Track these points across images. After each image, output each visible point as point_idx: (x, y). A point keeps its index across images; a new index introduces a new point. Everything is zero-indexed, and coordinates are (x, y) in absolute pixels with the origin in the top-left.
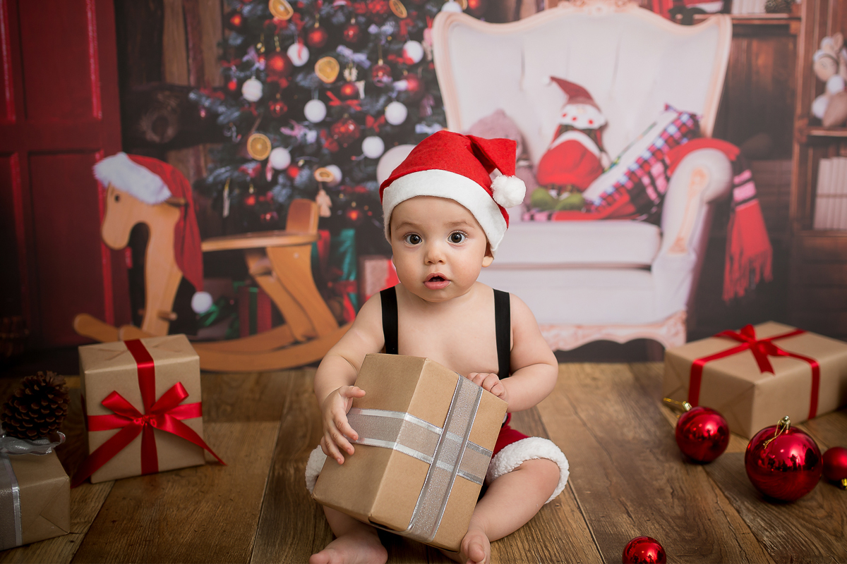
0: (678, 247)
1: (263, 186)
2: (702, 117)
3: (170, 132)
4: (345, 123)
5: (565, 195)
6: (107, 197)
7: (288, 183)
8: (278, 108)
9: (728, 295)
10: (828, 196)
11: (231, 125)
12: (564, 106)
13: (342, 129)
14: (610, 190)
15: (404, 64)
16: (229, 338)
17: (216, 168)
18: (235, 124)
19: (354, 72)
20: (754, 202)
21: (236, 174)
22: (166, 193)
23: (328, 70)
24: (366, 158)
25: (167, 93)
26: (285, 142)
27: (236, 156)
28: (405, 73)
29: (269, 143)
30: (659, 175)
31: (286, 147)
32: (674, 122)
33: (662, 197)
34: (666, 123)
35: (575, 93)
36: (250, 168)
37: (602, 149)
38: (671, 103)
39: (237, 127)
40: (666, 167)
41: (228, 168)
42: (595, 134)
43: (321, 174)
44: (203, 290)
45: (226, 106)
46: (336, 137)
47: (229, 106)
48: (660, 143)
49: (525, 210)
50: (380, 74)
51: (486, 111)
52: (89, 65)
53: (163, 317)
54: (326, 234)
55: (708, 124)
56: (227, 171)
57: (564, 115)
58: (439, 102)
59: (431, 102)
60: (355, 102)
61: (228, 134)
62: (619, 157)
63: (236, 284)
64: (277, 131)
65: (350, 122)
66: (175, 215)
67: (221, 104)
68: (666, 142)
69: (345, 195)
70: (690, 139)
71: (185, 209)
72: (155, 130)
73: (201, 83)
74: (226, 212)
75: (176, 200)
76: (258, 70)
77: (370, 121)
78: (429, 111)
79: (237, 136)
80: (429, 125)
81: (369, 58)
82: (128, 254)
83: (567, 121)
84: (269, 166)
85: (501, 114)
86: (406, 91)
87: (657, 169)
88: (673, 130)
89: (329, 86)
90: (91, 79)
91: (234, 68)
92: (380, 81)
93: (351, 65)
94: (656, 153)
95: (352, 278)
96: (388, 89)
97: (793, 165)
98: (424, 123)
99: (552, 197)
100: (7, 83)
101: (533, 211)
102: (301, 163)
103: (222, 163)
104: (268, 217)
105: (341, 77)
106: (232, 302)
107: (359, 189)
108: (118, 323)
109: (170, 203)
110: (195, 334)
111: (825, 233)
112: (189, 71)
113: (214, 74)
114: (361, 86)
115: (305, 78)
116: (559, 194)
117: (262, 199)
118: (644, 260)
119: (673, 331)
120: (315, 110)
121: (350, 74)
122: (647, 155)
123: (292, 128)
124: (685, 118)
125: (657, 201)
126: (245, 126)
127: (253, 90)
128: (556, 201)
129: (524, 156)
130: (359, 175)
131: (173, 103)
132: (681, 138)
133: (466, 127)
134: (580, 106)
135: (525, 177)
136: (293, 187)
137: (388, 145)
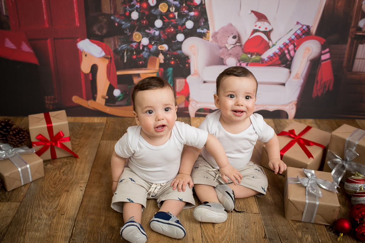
0: (297, 77)
1: (139, 52)
2: (312, 27)
3: (104, 31)
4: (170, 28)
5: (254, 57)
6: (82, 55)
7: (148, 51)
8: (144, 22)
9: (314, 95)
10: (360, 59)
11: (127, 29)
12: (256, 22)
13: (169, 30)
14: (272, 55)
15: (193, 5)
16: (127, 105)
17: (121, 45)
19: (174, 8)
20: (329, 61)
21: (129, 47)
22: (103, 54)
23: (164, 8)
24: (178, 41)
25: (103, 17)
26: (147, 35)
27: (129, 40)
28: (194, 9)
29: (141, 36)
30: (292, 50)
31: (147, 37)
32: (300, 29)
33: (292, 58)
34: (296, 29)
35: (261, 17)
36: (134, 45)
37: (270, 39)
38: (299, 22)
39: (129, 29)
40: (295, 46)
41: (126, 45)
42: (268, 33)
43: (161, 47)
44: (117, 88)
45: (125, 22)
46: (166, 33)
48: (293, 37)
49: (238, 62)
50: (184, 9)
51: (225, 24)
52: (74, 6)
54: (162, 69)
55: (314, 30)
56: (125, 46)
57: (256, 26)
58: (206, 20)
59: (203, 21)
60: (174, 20)
61: (126, 32)
62: (276, 43)
63: (129, 87)
64: (144, 31)
65: (172, 28)
66: (107, 62)
67: (123, 21)
68: (296, 37)
69: (169, 55)
70: (305, 36)
71: (110, 59)
72: (99, 31)
73: (115, 13)
74: (125, 61)
75: (107, 56)
76: (137, 7)
77: (179, 27)
78: (202, 23)
79: (129, 33)
80: (202, 29)
81: (179, 3)
82: (90, 75)
83: (257, 28)
84: (141, 44)
85: (231, 25)
86: (194, 16)
87: (291, 47)
88: (299, 32)
89: (164, 14)
90: (75, 11)
91: (128, 7)
92: (184, 12)
93: (173, 6)
94: (291, 41)
96: (187, 15)
97: (347, 46)
98: (200, 28)
99: (249, 57)
100: (45, 13)
101: (241, 62)
103: (124, 43)
104: (141, 63)
105: (168, 10)
106: (128, 93)
107: (175, 53)
108: (88, 99)
109: (105, 57)
110: (115, 104)
111: (357, 73)
112: (111, 8)
113: (120, 9)
114: (176, 14)
115: (155, 11)
116: (251, 56)
117: (138, 56)
118: (283, 82)
119: (291, 107)
120: (159, 23)
121: (172, 9)
122: (288, 42)
123: (150, 30)
124: (304, 27)
125: (290, 60)
126: (132, 29)
127: (135, 15)
128: (250, 59)
129: (239, 41)
130: (175, 48)
131: (105, 20)
132: (302, 35)
133: (217, 30)
134: (262, 22)
135: (238, 49)
136: (150, 52)
137: (186, 37)
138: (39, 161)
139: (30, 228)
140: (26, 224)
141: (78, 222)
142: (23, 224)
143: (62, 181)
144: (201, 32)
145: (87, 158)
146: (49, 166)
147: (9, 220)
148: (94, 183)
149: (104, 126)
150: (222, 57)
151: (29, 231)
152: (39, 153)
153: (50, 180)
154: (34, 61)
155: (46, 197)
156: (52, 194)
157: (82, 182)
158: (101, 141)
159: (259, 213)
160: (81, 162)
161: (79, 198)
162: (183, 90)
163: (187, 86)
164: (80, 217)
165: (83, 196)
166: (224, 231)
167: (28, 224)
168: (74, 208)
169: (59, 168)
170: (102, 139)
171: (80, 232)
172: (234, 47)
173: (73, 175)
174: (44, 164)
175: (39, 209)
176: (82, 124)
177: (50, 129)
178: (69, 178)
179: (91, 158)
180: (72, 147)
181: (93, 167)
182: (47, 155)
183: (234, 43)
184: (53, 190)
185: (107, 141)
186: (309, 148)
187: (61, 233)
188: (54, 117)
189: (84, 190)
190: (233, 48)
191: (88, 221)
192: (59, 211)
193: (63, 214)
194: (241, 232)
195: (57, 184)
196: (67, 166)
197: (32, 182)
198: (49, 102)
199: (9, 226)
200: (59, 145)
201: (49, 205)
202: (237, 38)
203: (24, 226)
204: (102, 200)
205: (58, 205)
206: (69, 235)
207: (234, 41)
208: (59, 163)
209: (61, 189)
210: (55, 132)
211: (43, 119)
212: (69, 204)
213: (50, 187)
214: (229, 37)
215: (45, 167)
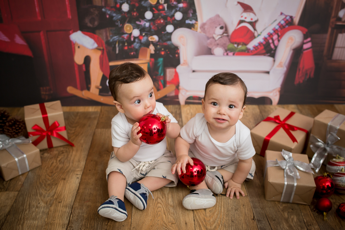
0: (280, 65)
1: (130, 43)
2: (295, 17)
3: (96, 23)
4: (160, 19)
5: (240, 46)
6: (75, 46)
7: (139, 42)
8: (135, 14)
9: (296, 82)
10: (339, 47)
12: (242, 13)
13: (159, 22)
14: (257, 44)
17: (113, 36)
18: (119, 20)
20: (310, 50)
21: (120, 38)
22: (96, 45)
24: (167, 33)
25: (94, 9)
26: (138, 27)
27: (120, 32)
28: (182, 0)
29: (132, 27)
30: (276, 39)
31: (138, 29)
32: (283, 19)
33: (276, 47)
34: (280, 19)
35: (247, 8)
36: (125, 36)
37: (255, 29)
38: (283, 12)
39: (120, 21)
40: (279, 36)
41: (118, 36)
42: (253, 24)
43: (151, 38)
46: (156, 25)
47: (117, 14)
48: (277, 27)
49: (225, 51)
50: (173, 1)
51: (212, 15)
53: (97, 87)
54: (153, 60)
55: (296, 20)
56: (117, 37)
57: (242, 17)
58: (195, 12)
59: (192, 12)
60: (163, 12)
61: (117, 24)
62: (261, 33)
64: (135, 23)
65: (162, 19)
66: (99, 53)
67: (114, 13)
68: (280, 27)
69: (160, 46)
70: (289, 26)
71: (103, 51)
72: (91, 23)
73: (106, 5)
74: (117, 52)
75: (99, 48)
77: (169, 19)
78: (191, 15)
79: (120, 25)
80: (191, 21)
82: (84, 66)
83: (243, 19)
84: (132, 35)
85: (218, 16)
86: (183, 8)
87: (275, 37)
88: (283, 22)
89: (154, 6)
90: (66, 4)
92: (173, 4)
94: (275, 31)
95: (162, 75)
96: (176, 7)
97: (328, 36)
98: (189, 19)
99: (235, 47)
100: (36, 5)
101: (228, 52)
102: (144, 34)
103: (115, 34)
104: (132, 54)
105: (158, 2)
107: (165, 44)
108: (82, 89)
109: (97, 49)
111: (336, 61)
112: (102, 0)
113: (112, 2)
114: (166, 5)
115: (145, 3)
116: (238, 46)
117: (130, 47)
118: (267, 69)
119: (275, 94)
120: (149, 15)
121: (162, 1)
122: (272, 32)
123: (140, 22)
124: (288, 18)
125: (274, 49)
126: (123, 21)
127: (125, 7)
128: (236, 48)
129: (226, 32)
130: (165, 39)
131: (96, 12)
132: (286, 25)
133: (205, 21)
134: (248, 13)
135: (225, 40)
136: (141, 43)
137: (176, 28)
138: (36, 150)
139: (28, 217)
140: (24, 213)
141: (75, 209)
142: (21, 213)
143: (59, 169)
144: (190, 24)
145: (82, 146)
146: (46, 155)
147: (7, 210)
148: (90, 170)
149: (98, 115)
150: (210, 47)
151: (27, 220)
152: (36, 143)
153: (47, 168)
154: (28, 53)
155: (43, 185)
156: (49, 182)
157: (78, 169)
158: (96, 130)
159: (248, 196)
160: (77, 151)
161: (75, 185)
162: (173, 80)
163: (177, 75)
164: (77, 205)
165: (80, 184)
166: (215, 214)
167: (26, 213)
168: (71, 195)
169: (56, 157)
170: (97, 127)
171: (77, 219)
172: (221, 37)
173: (69, 164)
174: (41, 153)
175: (36, 197)
176: (78, 113)
177: (46, 120)
178: (66, 166)
179: (87, 146)
180: (68, 136)
181: (89, 155)
182: (44, 144)
183: (221, 33)
184: (50, 178)
185: (102, 130)
186: (293, 133)
187: (59, 220)
188: (49, 107)
189: (80, 178)
190: (221, 39)
191: (84, 208)
192: (57, 198)
193: (60, 201)
194: (231, 215)
195: (54, 172)
196: (63, 154)
197: (29, 171)
198: (44, 93)
199: (7, 215)
200: (55, 134)
201: (47, 193)
202: (224, 29)
203: (22, 215)
204: (98, 187)
205: (55, 193)
206: (67, 222)
207: (221, 31)
208: (55, 152)
209: (57, 177)
210: (51, 122)
211: (38, 110)
212: (66, 192)
213: (47, 176)
214: (216, 27)
215: (42, 156)
